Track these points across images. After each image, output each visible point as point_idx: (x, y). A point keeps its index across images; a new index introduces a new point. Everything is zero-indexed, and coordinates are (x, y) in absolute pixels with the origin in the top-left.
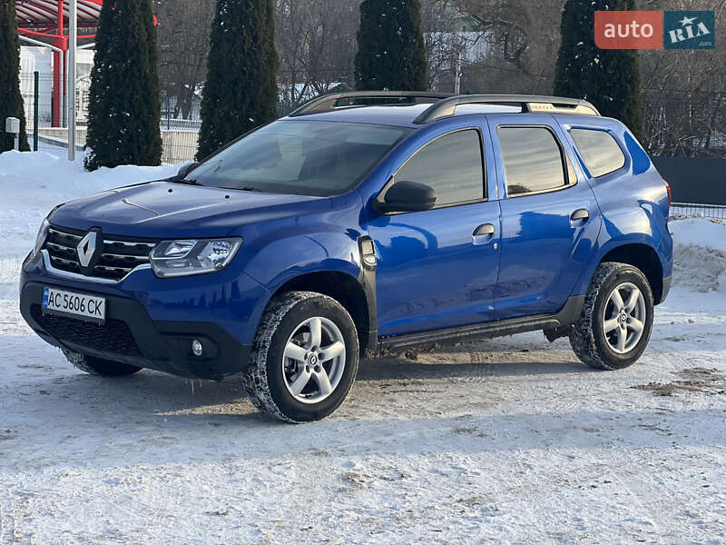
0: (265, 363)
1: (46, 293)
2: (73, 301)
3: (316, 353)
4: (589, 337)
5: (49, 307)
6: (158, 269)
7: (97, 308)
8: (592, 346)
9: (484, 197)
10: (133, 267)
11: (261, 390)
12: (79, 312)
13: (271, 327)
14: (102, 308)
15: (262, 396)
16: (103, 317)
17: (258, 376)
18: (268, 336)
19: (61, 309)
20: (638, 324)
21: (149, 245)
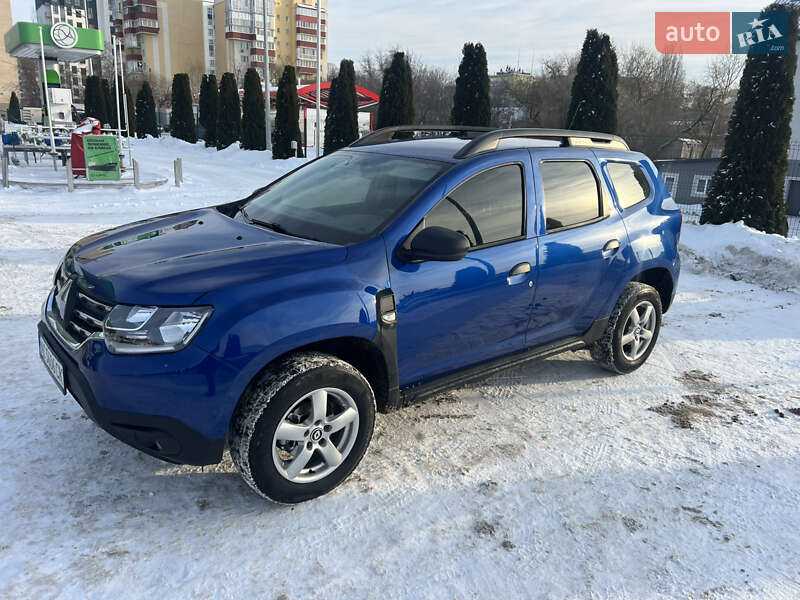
0: (247, 454)
2: (49, 357)
3: (321, 426)
4: (609, 351)
6: (110, 342)
7: (60, 374)
9: (522, 234)
10: (91, 332)
12: (53, 373)
13: (257, 410)
14: (62, 377)
16: (63, 387)
18: (251, 422)
20: (649, 334)
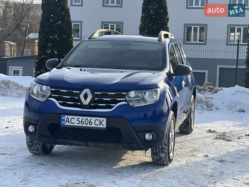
1: (63, 118)
2: (84, 120)
4: (189, 122)
5: (65, 124)
6: (131, 104)
7: (101, 123)
8: (189, 125)
10: (116, 103)
11: (164, 152)
12: (88, 125)
14: (104, 123)
15: (163, 155)
16: (105, 126)
17: (164, 147)
19: (75, 124)
20: (193, 117)
21: (123, 93)
